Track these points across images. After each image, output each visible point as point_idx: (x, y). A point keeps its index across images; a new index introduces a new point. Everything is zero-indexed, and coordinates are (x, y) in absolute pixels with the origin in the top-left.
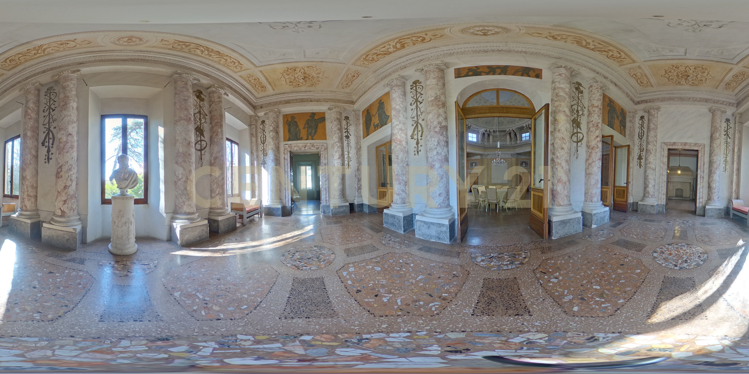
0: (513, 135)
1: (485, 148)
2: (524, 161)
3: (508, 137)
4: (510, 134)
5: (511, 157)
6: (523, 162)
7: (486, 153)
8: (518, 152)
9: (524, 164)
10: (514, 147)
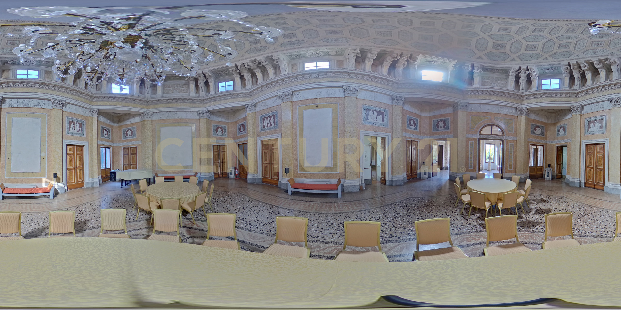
0: (201, 83)
1: (147, 103)
2: (219, 125)
3: (192, 86)
4: (196, 81)
5: (198, 118)
6: (218, 128)
7: (150, 111)
8: (211, 108)
9: (219, 130)
10: (203, 101)
